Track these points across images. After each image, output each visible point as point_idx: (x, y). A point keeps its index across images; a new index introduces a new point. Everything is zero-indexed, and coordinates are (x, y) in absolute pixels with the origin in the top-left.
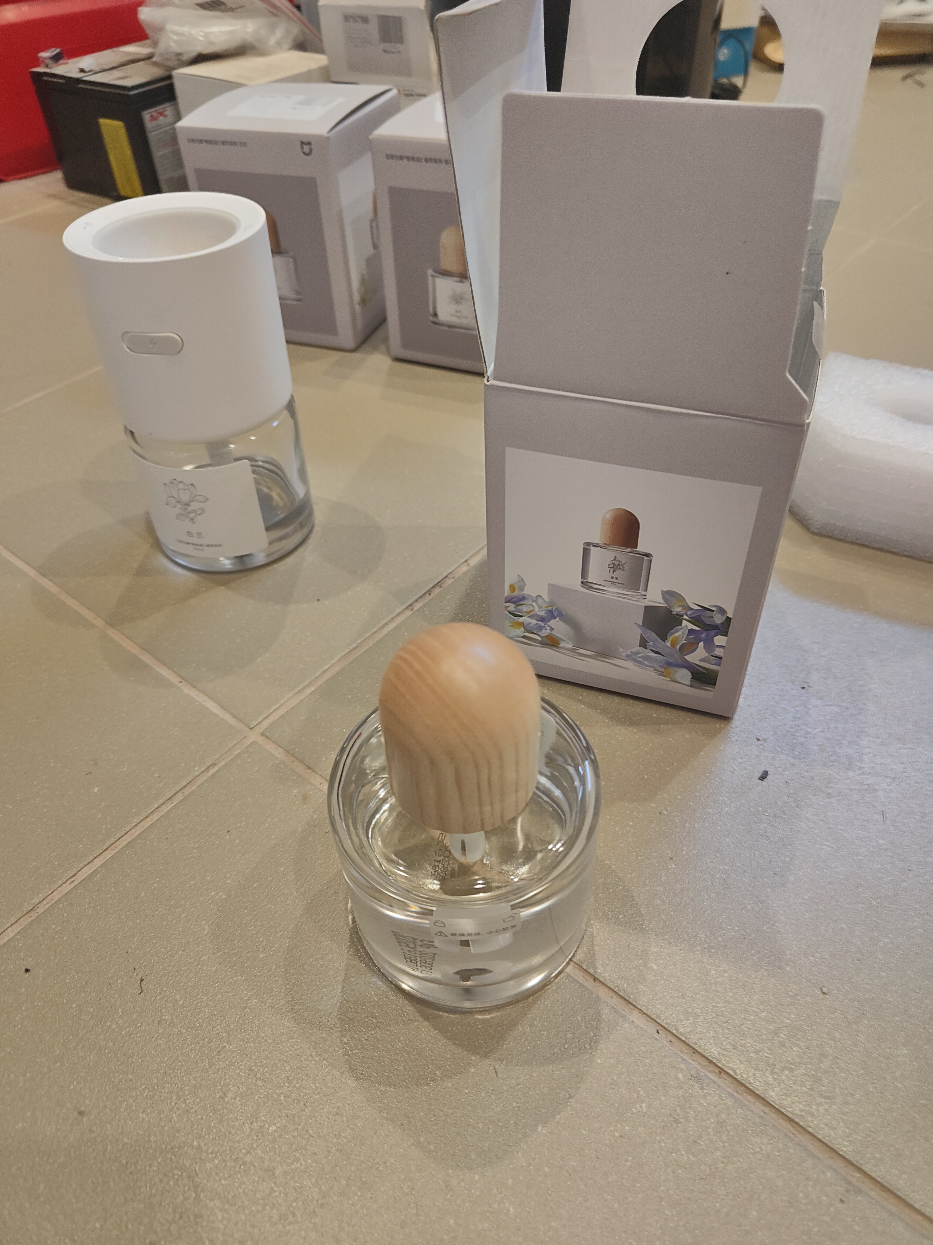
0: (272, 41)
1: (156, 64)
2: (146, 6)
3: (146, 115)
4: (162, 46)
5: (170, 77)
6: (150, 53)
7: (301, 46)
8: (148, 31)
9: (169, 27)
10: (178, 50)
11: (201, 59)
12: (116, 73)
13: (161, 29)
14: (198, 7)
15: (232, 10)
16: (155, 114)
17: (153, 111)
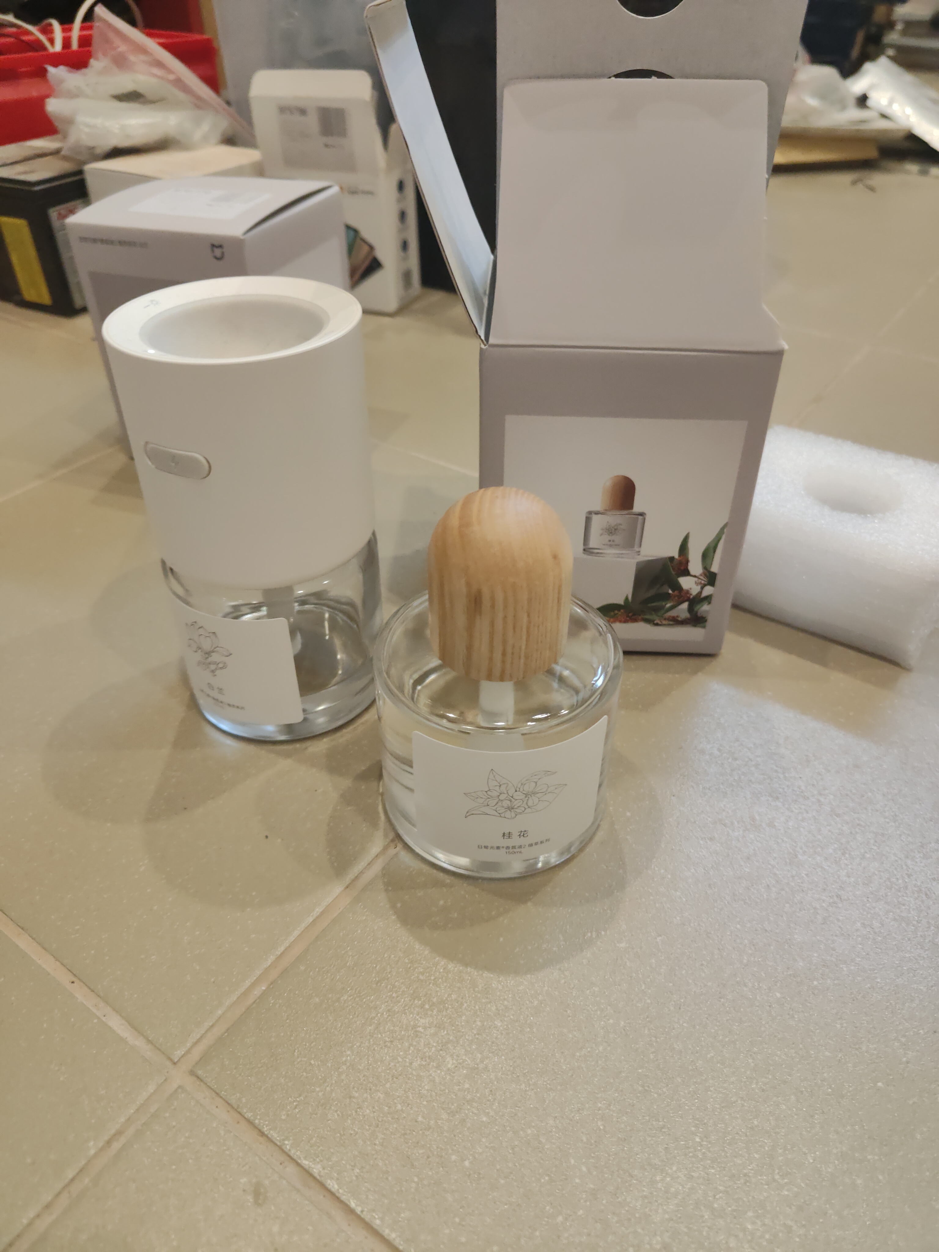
0: (198, 135)
1: (66, 158)
2: (55, 97)
3: (53, 213)
4: (72, 139)
5: (80, 172)
6: (59, 148)
7: (230, 140)
8: (57, 124)
9: (82, 119)
10: (91, 143)
11: (116, 153)
12: (19, 168)
13: (70, 121)
14: (114, 100)
15: (152, 102)
16: (63, 212)
17: (62, 208)
